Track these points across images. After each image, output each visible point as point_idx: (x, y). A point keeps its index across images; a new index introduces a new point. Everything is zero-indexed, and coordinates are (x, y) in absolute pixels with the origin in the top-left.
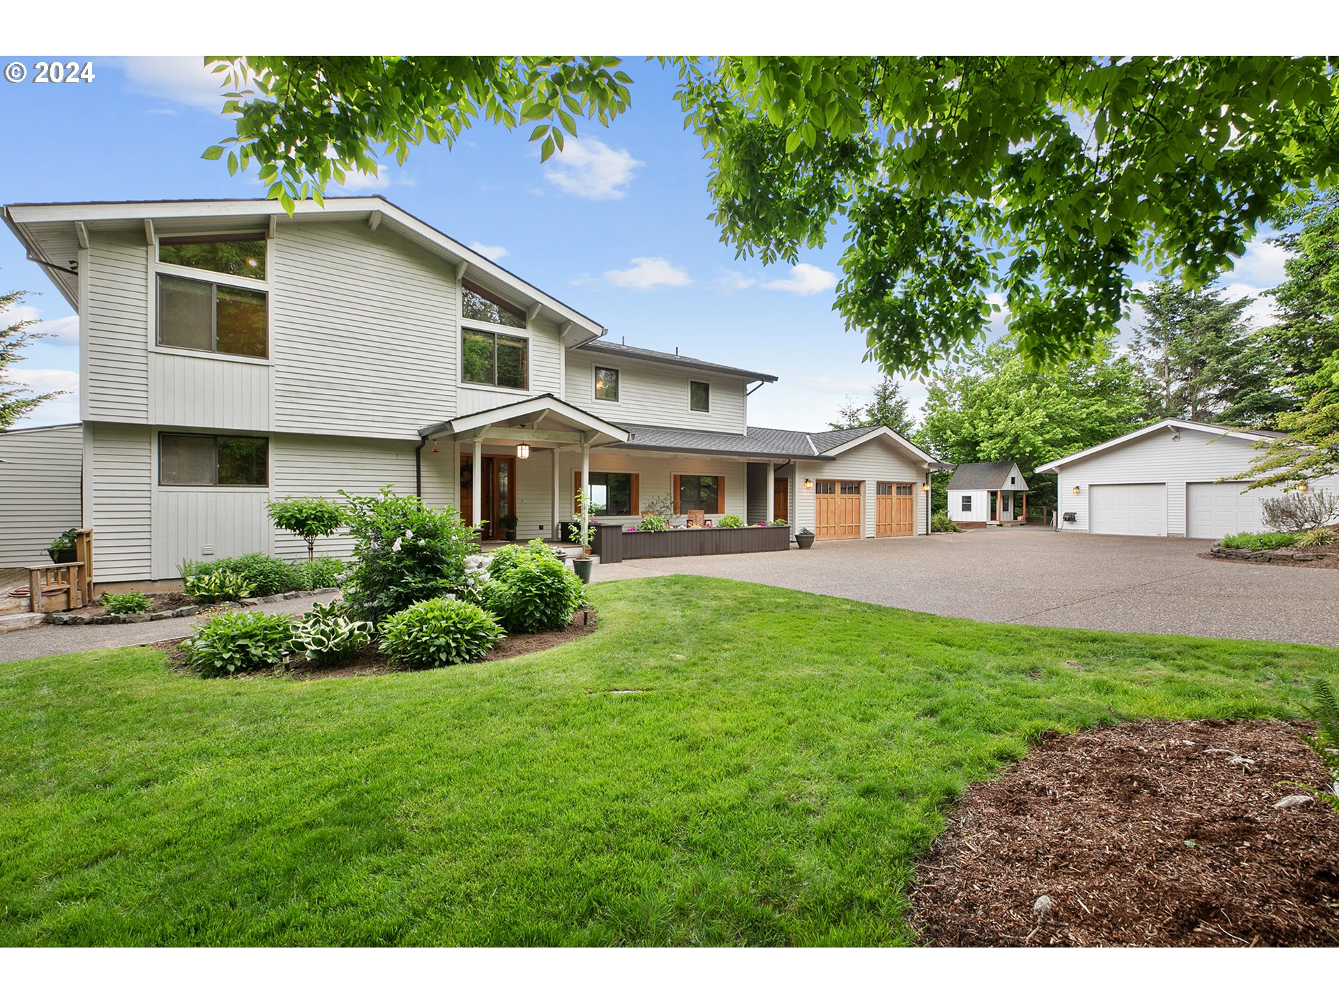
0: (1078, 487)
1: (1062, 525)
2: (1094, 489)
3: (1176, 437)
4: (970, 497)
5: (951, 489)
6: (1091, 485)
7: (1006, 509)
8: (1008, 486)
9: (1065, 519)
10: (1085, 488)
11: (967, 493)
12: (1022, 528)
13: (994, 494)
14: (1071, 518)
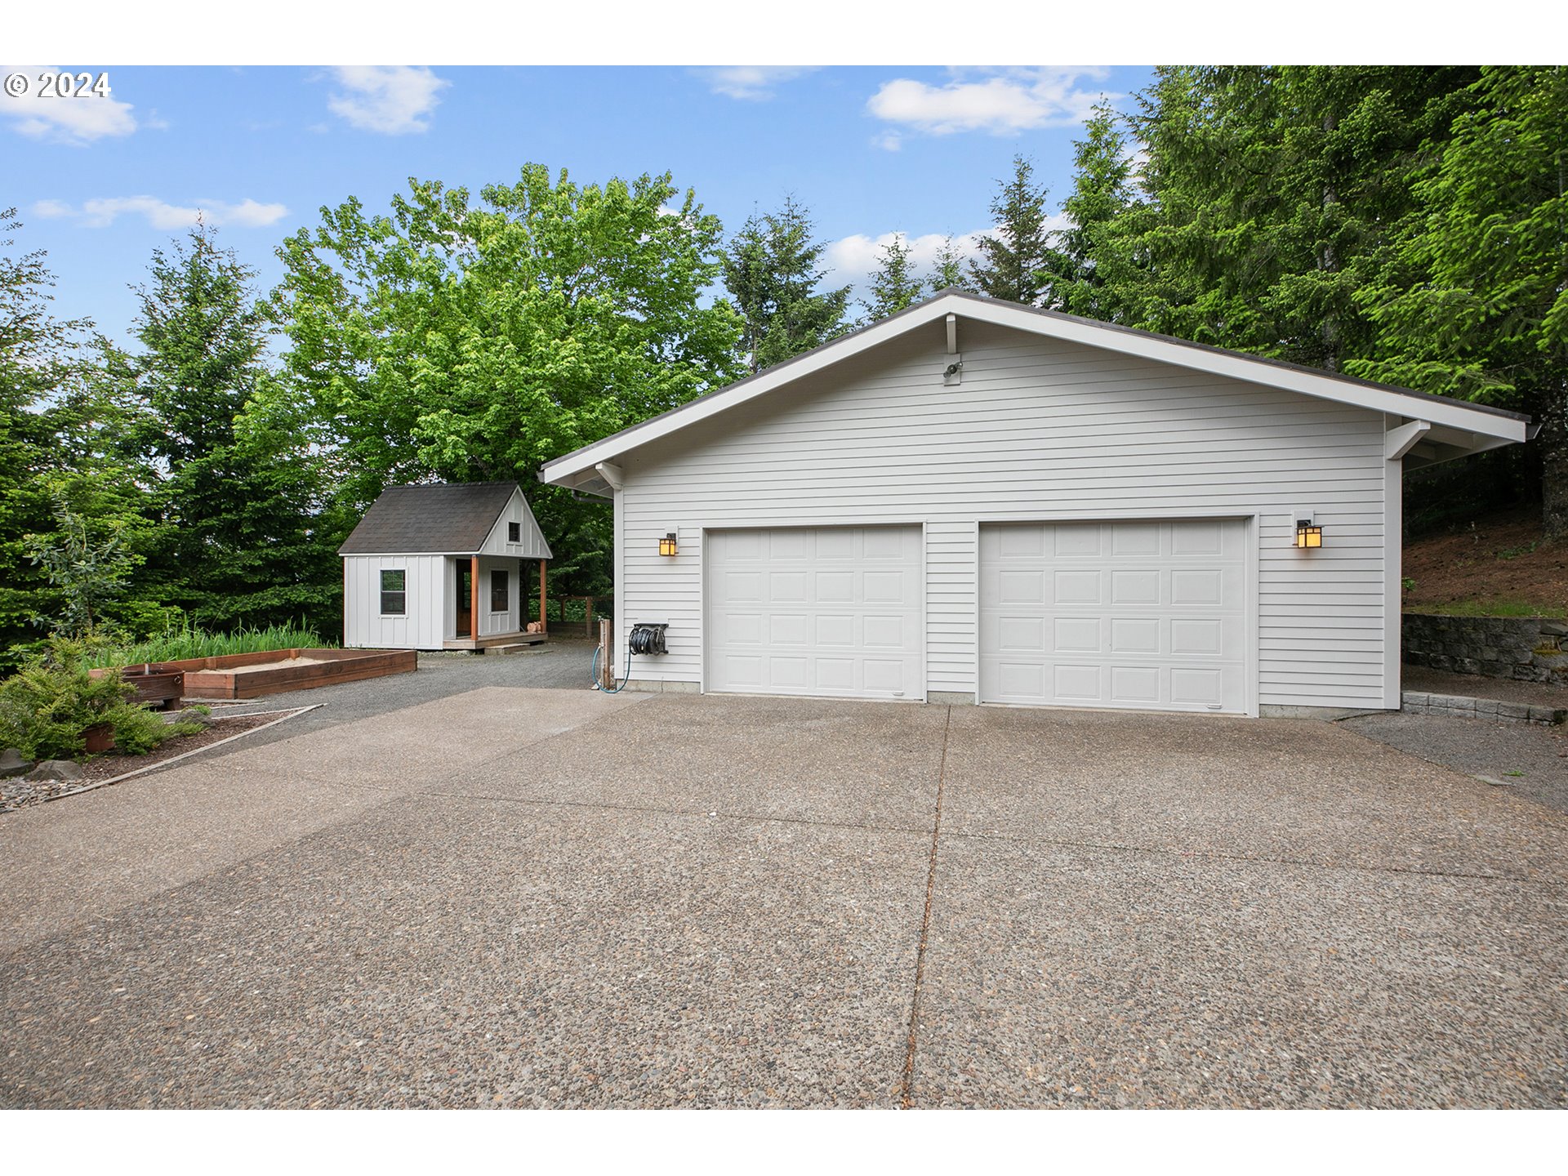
0: (672, 538)
1: (623, 662)
2: (718, 543)
3: (953, 370)
4: (401, 574)
5: (355, 550)
6: (710, 532)
7: (499, 604)
8: (498, 545)
9: (636, 648)
10: (691, 539)
11: (393, 563)
12: (538, 650)
13: (462, 567)
14: (651, 642)
